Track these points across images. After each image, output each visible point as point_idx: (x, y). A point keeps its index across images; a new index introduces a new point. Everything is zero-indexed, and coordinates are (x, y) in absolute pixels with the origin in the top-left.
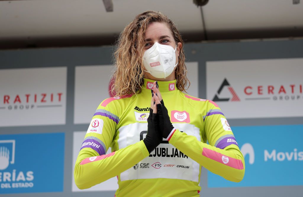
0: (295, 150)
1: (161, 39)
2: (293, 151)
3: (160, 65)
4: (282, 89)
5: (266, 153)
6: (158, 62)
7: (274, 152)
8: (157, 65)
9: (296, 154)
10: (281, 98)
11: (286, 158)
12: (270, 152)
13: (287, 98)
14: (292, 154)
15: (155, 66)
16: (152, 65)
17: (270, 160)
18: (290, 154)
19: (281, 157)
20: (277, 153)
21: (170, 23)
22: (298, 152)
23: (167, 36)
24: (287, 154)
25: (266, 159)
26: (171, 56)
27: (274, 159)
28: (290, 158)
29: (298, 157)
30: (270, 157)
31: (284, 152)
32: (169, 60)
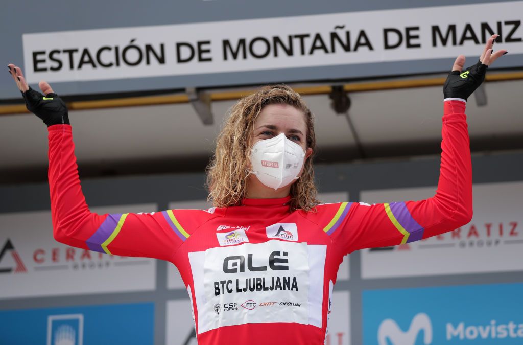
0: (493, 322)
1: (291, 134)
2: (489, 324)
3: (278, 167)
4: (473, 231)
5: (449, 328)
6: (276, 163)
7: (461, 326)
8: (273, 167)
9: (493, 329)
10: (471, 244)
11: (479, 336)
12: (455, 326)
13: (480, 244)
14: (488, 328)
15: (270, 167)
16: (264, 164)
17: (456, 339)
18: (484, 328)
19: (472, 333)
20: (466, 327)
21: (309, 115)
22: (497, 325)
23: (300, 132)
24: (481, 328)
25: (449, 337)
26: (297, 161)
27: (462, 337)
28: (485, 335)
29: (497, 333)
30: (456, 333)
31: (477, 325)
32: (293, 165)
